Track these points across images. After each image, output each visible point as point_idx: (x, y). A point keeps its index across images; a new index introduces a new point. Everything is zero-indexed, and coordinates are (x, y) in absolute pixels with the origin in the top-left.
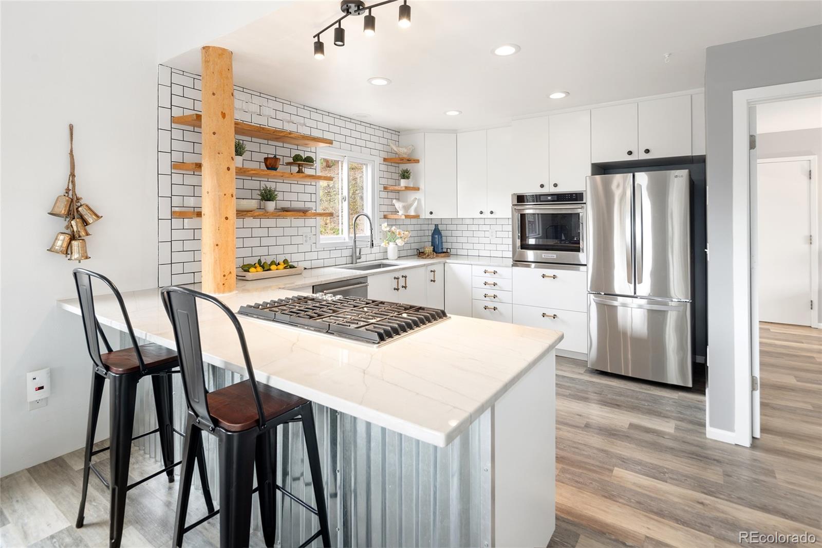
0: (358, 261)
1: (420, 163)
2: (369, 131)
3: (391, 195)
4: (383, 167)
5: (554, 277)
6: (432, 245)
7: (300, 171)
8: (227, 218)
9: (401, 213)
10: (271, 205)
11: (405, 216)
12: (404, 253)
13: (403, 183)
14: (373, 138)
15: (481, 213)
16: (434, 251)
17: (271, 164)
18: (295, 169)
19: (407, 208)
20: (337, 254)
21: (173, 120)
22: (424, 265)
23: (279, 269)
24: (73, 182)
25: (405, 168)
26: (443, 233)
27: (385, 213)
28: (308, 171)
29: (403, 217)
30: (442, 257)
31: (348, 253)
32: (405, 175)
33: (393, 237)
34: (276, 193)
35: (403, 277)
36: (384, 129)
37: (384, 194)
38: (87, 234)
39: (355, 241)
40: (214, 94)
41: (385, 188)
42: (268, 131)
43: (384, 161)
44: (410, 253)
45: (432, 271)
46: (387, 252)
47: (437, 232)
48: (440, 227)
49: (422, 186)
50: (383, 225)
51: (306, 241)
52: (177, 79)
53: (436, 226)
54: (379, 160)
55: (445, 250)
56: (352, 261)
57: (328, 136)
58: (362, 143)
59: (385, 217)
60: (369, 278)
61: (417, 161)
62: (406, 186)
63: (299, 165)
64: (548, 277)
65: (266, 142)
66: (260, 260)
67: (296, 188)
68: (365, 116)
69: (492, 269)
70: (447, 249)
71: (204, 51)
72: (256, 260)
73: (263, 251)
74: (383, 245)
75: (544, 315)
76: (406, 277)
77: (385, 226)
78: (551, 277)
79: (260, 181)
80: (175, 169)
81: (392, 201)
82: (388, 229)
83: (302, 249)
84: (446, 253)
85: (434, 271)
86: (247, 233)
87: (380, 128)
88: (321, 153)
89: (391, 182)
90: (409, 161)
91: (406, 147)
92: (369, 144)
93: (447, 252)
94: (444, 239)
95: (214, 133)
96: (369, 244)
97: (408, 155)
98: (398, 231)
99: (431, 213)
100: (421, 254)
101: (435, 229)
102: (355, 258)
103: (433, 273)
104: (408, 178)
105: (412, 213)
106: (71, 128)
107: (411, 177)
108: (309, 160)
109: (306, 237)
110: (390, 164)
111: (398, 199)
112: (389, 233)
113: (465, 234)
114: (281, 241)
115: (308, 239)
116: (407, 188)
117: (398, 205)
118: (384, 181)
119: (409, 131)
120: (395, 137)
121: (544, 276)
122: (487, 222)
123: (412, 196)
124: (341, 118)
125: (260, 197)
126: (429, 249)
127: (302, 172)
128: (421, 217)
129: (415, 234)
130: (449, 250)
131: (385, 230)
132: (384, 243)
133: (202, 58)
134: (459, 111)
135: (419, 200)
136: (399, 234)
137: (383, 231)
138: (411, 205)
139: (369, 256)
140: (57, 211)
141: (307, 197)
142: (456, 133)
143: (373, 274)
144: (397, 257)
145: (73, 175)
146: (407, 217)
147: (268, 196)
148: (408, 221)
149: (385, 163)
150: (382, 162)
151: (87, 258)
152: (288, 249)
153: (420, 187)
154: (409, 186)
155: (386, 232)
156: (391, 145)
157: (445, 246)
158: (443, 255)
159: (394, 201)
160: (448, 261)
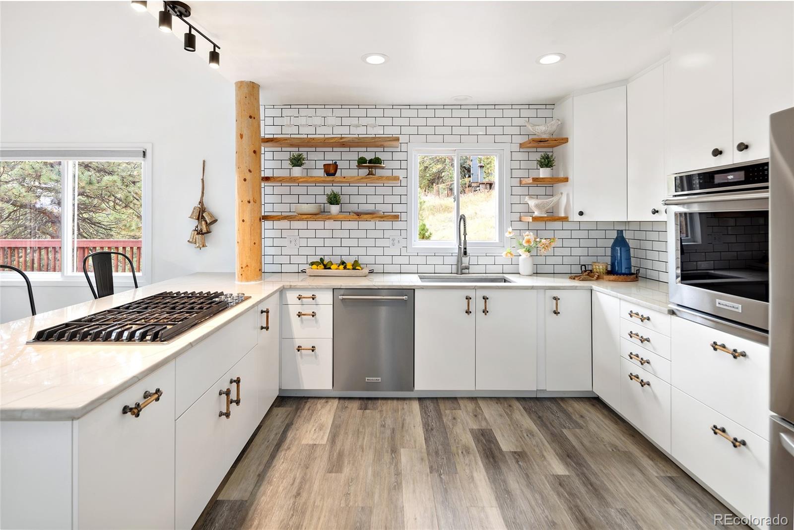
1: (569, 142)
7: (370, 173)
10: (336, 209)
13: (544, 173)
14: (501, 122)
15: (654, 212)
17: (331, 170)
18: (364, 172)
20: (436, 261)
23: (339, 269)
24: (203, 197)
25: (548, 154)
26: (631, 244)
27: (522, 215)
32: (547, 162)
34: (341, 197)
35: (485, 298)
37: (520, 190)
38: (209, 231)
41: (521, 182)
42: (319, 140)
43: (520, 147)
44: (567, 269)
45: (554, 298)
47: (620, 241)
51: (394, 244)
53: (620, 232)
54: (510, 148)
56: (458, 271)
60: (417, 291)
61: (565, 140)
63: (368, 168)
66: (322, 259)
67: (364, 190)
68: (466, 99)
69: (642, 312)
72: (317, 259)
73: (345, 251)
79: (341, 186)
83: (387, 251)
92: (493, 131)
93: (635, 274)
99: (581, 213)
100: (587, 273)
102: (460, 268)
103: (555, 300)
104: (551, 166)
106: (204, 162)
107: (555, 165)
109: (393, 240)
110: (527, 150)
114: (363, 243)
115: (396, 242)
118: (517, 174)
119: (560, 100)
120: (545, 113)
125: (326, 202)
126: (601, 266)
127: (374, 175)
130: (638, 270)
134: (559, 54)
135: (568, 197)
142: (628, 84)
143: (423, 287)
144: (526, 273)
145: (203, 193)
147: (333, 199)
149: (521, 150)
150: (517, 149)
151: (204, 246)
153: (569, 177)
154: (554, 176)
160: (593, 287)
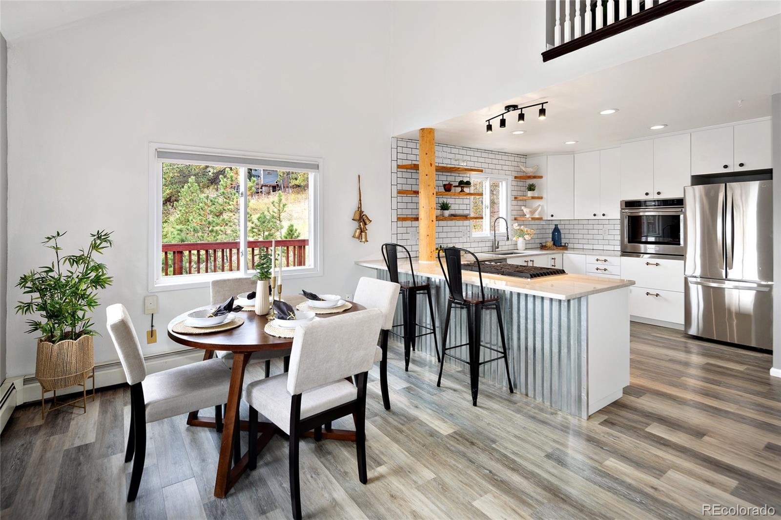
0: (497, 250)
1: (543, 178)
2: (505, 158)
3: (520, 203)
4: (514, 183)
5: (657, 264)
6: (552, 240)
7: (462, 191)
8: (432, 221)
9: (528, 216)
10: (447, 213)
11: (532, 218)
12: (529, 246)
13: (530, 194)
14: (508, 163)
15: (595, 215)
16: (554, 244)
17: (448, 188)
18: (459, 189)
19: (533, 212)
20: (483, 244)
21: (399, 167)
22: (547, 254)
24: (361, 203)
25: (531, 183)
26: (562, 231)
27: (516, 216)
28: (466, 190)
29: (530, 219)
30: (561, 249)
31: (490, 244)
32: (531, 188)
33: (521, 234)
34: (450, 205)
35: (531, 261)
36: (514, 155)
37: (515, 203)
38: (367, 230)
39: (495, 236)
40: (426, 154)
41: (516, 198)
42: (447, 168)
43: (515, 178)
44: (534, 245)
45: (552, 259)
46: (517, 244)
47: (556, 230)
48: (559, 227)
49: (544, 196)
50: (514, 225)
51: (464, 235)
52: (400, 144)
53: (556, 225)
54: (511, 178)
55: (563, 244)
56: (493, 250)
57: (478, 166)
58: (499, 167)
59: (515, 219)
60: (508, 259)
61: (541, 177)
62: (532, 196)
63: (462, 187)
64: (652, 264)
65: (441, 173)
66: (441, 246)
67: (458, 201)
69: (603, 258)
70: (565, 243)
71: (421, 131)
74: (514, 239)
75: (648, 294)
76: (533, 261)
77: (516, 226)
78: (654, 264)
79: (441, 198)
80: (399, 194)
81: (521, 208)
82: (518, 228)
83: (462, 240)
84: (565, 248)
85: (554, 259)
86: (440, 229)
87: (513, 155)
88: (474, 178)
89: (520, 193)
90: (535, 177)
91: (532, 167)
92: (505, 168)
93: (565, 246)
94: (562, 236)
95: (427, 175)
96: (506, 238)
97: (534, 173)
98: (526, 229)
99: (552, 216)
100: (543, 247)
101: (555, 228)
102: (495, 247)
103: (553, 260)
104: (534, 190)
105: (536, 215)
106: (359, 176)
107: (536, 189)
108: (468, 183)
109: (464, 232)
110: (519, 180)
111: (525, 206)
112: (519, 231)
113: (581, 232)
114: (450, 235)
116: (533, 198)
117: (526, 210)
118: (515, 193)
119: (534, 155)
120: (523, 160)
121: (648, 264)
122: (600, 222)
123: (537, 203)
124: (486, 151)
125: (440, 208)
126: (550, 243)
127: (464, 191)
128: (544, 219)
129: (538, 231)
130: (567, 245)
131: (516, 228)
132: (515, 238)
133: (420, 134)
135: (543, 207)
136: (527, 231)
137: (514, 229)
138: (536, 210)
139: (504, 246)
140: (355, 218)
141: (464, 207)
142: (574, 154)
143: (511, 257)
144: (524, 248)
145: (360, 200)
146: (533, 219)
147: (445, 207)
148: (533, 222)
149: (515, 180)
150: (514, 179)
151: (367, 241)
152: (454, 240)
154: (534, 196)
155: (516, 230)
156: (521, 166)
157: (563, 241)
158: (561, 248)
159: (523, 208)
160: (566, 252)
